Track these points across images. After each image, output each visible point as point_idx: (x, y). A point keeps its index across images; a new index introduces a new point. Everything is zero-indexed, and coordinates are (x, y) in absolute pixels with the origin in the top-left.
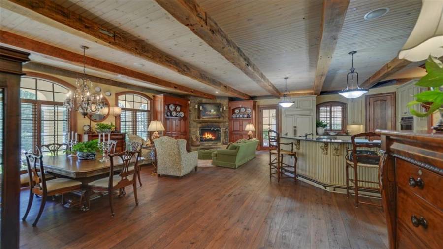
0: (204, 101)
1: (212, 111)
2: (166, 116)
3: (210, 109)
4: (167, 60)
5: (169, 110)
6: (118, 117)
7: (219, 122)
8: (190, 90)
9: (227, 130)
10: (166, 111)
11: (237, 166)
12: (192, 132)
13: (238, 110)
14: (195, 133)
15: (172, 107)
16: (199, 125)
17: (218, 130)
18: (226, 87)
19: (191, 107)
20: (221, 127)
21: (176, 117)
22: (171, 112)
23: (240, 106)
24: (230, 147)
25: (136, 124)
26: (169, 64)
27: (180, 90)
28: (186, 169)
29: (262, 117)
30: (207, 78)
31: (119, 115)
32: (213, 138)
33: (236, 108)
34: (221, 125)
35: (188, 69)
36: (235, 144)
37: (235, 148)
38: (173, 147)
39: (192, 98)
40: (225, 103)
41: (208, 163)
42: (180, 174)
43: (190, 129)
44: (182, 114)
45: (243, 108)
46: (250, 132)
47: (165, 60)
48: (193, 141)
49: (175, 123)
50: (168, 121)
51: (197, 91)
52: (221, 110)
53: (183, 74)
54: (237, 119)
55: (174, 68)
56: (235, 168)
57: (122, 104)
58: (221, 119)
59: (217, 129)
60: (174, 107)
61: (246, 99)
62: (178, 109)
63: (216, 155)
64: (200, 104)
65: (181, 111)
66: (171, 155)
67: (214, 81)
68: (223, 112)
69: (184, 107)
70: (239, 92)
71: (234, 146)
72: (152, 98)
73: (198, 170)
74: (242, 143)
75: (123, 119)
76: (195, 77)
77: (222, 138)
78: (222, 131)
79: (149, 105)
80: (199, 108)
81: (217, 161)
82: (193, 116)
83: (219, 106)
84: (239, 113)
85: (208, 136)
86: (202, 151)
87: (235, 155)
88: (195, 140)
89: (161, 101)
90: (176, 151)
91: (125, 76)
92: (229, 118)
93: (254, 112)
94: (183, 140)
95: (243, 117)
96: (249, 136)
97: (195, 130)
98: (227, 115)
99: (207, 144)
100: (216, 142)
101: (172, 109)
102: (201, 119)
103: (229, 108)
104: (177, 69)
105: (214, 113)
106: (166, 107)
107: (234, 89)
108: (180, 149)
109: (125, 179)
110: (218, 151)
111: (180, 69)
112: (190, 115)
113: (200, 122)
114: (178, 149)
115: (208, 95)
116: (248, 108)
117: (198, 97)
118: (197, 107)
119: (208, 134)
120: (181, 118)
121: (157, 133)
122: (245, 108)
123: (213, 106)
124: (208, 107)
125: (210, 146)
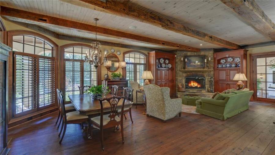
0: (189, 54)
1: (197, 62)
2: (157, 67)
3: (194, 61)
4: (152, 17)
5: (160, 62)
6: (124, 69)
7: (203, 72)
8: (176, 45)
9: (212, 79)
10: (157, 64)
11: (225, 118)
12: (178, 81)
13: (224, 60)
14: (181, 80)
15: (162, 61)
16: (185, 75)
17: (203, 79)
18: (211, 37)
19: (178, 60)
20: (205, 76)
21: (165, 68)
22: (161, 64)
23: (227, 56)
24: (216, 97)
25: (136, 74)
26: (153, 21)
27: (167, 45)
28: (169, 114)
29: (256, 66)
30: (190, 30)
31: (125, 68)
32: (199, 86)
33: (222, 59)
34: (205, 75)
35: (171, 23)
36: (222, 94)
37: (223, 98)
38: (158, 94)
39: (178, 52)
40: (210, 54)
41: (192, 110)
42: (164, 119)
43: (176, 78)
44: (170, 66)
45: (230, 58)
46: (240, 82)
47: (149, 17)
48: (179, 88)
49: (164, 72)
50: (159, 72)
51: (183, 46)
52: (206, 61)
53: (167, 29)
54: (223, 69)
55: (159, 23)
56: (223, 120)
57: (127, 60)
58: (206, 69)
59: (201, 78)
60: (163, 61)
61: (235, 48)
62: (167, 61)
63: (201, 103)
64: (186, 57)
65: (169, 63)
66: (157, 100)
67: (198, 33)
68: (207, 63)
69: (172, 60)
70: (226, 41)
71: (222, 96)
72: (147, 54)
73: (182, 116)
74: (231, 94)
75: (127, 70)
76: (178, 30)
77: (207, 86)
78: (206, 80)
79: (145, 60)
80: (184, 60)
81: (202, 109)
82: (179, 66)
83: (203, 57)
84: (225, 63)
85: (193, 84)
86: (187, 97)
87: (223, 106)
88: (180, 86)
89: (153, 56)
90: (160, 97)
91: (125, 38)
92: (214, 68)
93: (244, 61)
94: (167, 88)
95: (231, 67)
96: (239, 86)
97: (180, 79)
98: (212, 65)
99: (191, 91)
100: (201, 90)
101: (162, 62)
102: (186, 70)
103: (215, 59)
104: (161, 24)
105: (199, 64)
106: (157, 61)
107: (220, 39)
108: (164, 96)
109: (113, 120)
110: (202, 100)
111: (164, 24)
112: (177, 66)
113: (186, 72)
114: (163, 95)
115: (193, 48)
116: (237, 58)
117: (183, 51)
118: (182, 59)
119: (193, 83)
120: (169, 69)
121: (147, 81)
122: (232, 57)
123: (197, 58)
124: (193, 59)
125: (194, 93)
